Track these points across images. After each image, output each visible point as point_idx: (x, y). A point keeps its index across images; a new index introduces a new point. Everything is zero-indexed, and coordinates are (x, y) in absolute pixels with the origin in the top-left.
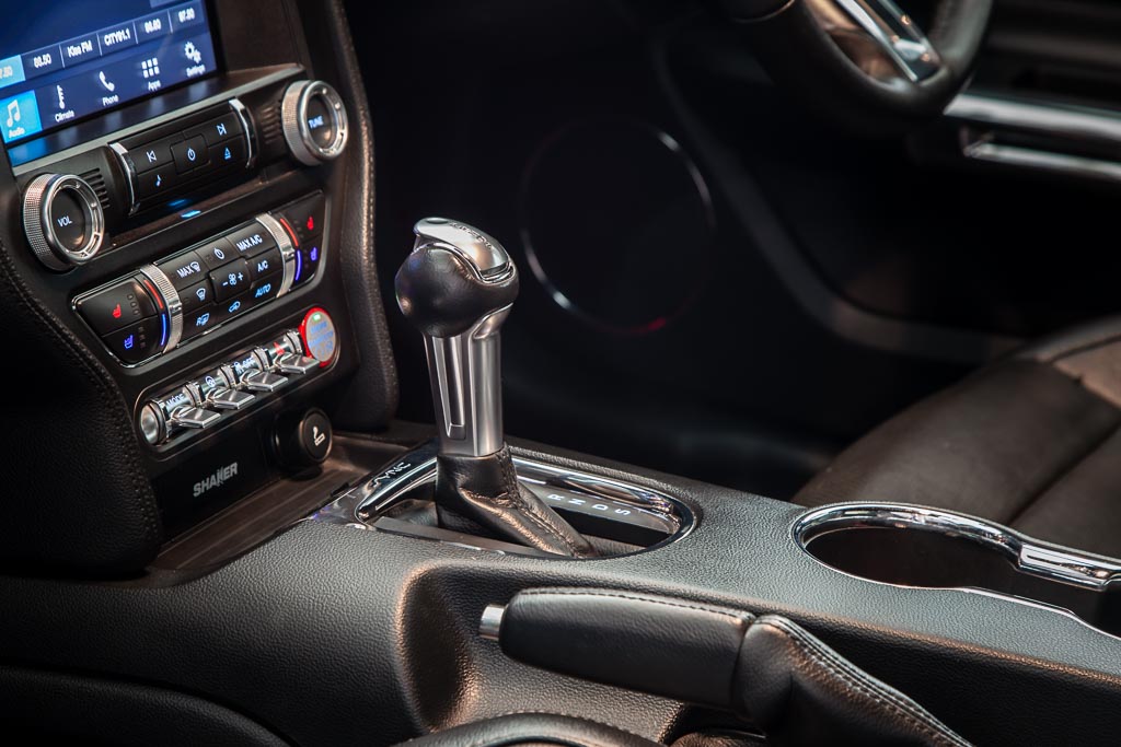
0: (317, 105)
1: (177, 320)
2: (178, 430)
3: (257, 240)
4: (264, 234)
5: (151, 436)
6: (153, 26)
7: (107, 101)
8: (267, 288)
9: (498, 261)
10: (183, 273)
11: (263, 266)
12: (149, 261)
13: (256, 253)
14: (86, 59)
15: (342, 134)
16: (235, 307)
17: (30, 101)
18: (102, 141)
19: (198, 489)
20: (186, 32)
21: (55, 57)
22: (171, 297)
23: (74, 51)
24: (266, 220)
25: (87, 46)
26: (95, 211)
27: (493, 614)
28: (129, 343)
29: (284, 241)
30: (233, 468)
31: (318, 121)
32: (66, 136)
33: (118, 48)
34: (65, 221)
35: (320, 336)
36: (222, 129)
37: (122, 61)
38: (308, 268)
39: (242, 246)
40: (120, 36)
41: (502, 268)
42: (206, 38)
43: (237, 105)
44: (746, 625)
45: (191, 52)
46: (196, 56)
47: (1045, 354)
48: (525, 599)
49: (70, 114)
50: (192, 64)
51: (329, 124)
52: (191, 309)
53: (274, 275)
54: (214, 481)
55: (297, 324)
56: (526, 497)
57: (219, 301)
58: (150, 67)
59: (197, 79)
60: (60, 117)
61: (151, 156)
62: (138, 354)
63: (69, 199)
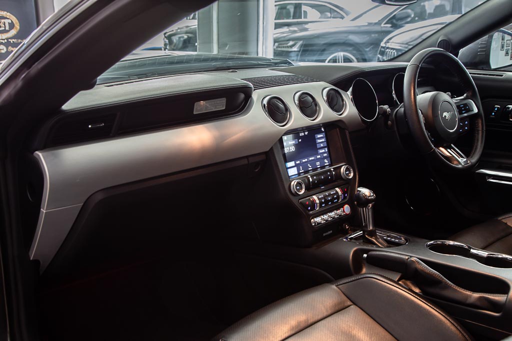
0: (347, 169)
1: (318, 205)
2: (318, 224)
3: (335, 192)
4: (336, 191)
5: (313, 224)
6: (319, 157)
7: (310, 169)
8: (336, 200)
9: (372, 195)
10: (320, 197)
11: (335, 196)
12: (314, 195)
13: (334, 194)
14: (306, 162)
15: (352, 175)
16: (330, 203)
17: (296, 168)
18: (306, 175)
19: (324, 235)
20: (325, 158)
21: (300, 161)
22: (318, 201)
23: (304, 161)
24: (337, 189)
25: (306, 160)
26: (303, 186)
27: (365, 255)
28: (309, 208)
29: (340, 193)
30: (331, 231)
31: (348, 172)
32: (301, 174)
33: (312, 160)
34: (298, 188)
35: (347, 209)
36: (329, 173)
37: (313, 162)
38: (345, 197)
39: (332, 193)
40: (313, 158)
41: (373, 196)
42: (329, 159)
43: (332, 170)
44: (408, 258)
45: (326, 161)
46: (327, 162)
47: (500, 218)
48: (370, 253)
49: (303, 171)
50: (326, 163)
51: (350, 173)
52: (321, 203)
53: (338, 198)
54: (327, 234)
55: (343, 207)
56: (378, 237)
57: (326, 202)
58: (318, 163)
59: (327, 165)
60: (301, 171)
61: (315, 177)
62: (311, 210)
63: (299, 184)
